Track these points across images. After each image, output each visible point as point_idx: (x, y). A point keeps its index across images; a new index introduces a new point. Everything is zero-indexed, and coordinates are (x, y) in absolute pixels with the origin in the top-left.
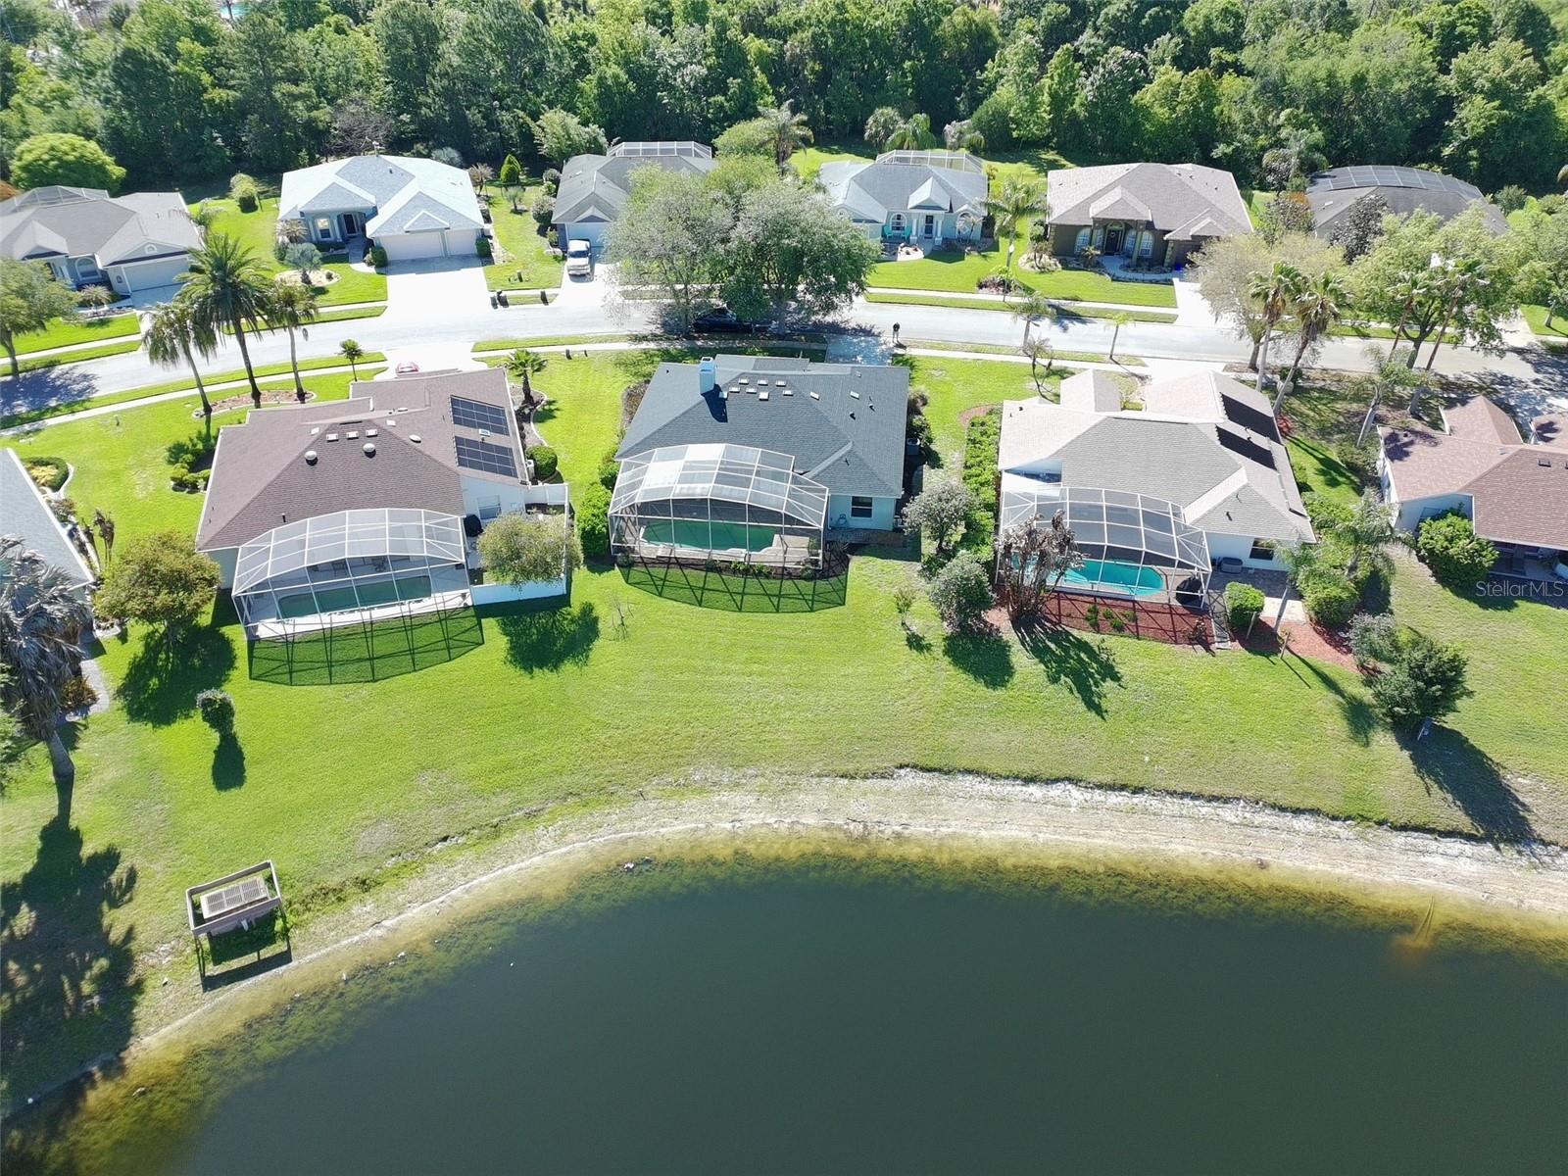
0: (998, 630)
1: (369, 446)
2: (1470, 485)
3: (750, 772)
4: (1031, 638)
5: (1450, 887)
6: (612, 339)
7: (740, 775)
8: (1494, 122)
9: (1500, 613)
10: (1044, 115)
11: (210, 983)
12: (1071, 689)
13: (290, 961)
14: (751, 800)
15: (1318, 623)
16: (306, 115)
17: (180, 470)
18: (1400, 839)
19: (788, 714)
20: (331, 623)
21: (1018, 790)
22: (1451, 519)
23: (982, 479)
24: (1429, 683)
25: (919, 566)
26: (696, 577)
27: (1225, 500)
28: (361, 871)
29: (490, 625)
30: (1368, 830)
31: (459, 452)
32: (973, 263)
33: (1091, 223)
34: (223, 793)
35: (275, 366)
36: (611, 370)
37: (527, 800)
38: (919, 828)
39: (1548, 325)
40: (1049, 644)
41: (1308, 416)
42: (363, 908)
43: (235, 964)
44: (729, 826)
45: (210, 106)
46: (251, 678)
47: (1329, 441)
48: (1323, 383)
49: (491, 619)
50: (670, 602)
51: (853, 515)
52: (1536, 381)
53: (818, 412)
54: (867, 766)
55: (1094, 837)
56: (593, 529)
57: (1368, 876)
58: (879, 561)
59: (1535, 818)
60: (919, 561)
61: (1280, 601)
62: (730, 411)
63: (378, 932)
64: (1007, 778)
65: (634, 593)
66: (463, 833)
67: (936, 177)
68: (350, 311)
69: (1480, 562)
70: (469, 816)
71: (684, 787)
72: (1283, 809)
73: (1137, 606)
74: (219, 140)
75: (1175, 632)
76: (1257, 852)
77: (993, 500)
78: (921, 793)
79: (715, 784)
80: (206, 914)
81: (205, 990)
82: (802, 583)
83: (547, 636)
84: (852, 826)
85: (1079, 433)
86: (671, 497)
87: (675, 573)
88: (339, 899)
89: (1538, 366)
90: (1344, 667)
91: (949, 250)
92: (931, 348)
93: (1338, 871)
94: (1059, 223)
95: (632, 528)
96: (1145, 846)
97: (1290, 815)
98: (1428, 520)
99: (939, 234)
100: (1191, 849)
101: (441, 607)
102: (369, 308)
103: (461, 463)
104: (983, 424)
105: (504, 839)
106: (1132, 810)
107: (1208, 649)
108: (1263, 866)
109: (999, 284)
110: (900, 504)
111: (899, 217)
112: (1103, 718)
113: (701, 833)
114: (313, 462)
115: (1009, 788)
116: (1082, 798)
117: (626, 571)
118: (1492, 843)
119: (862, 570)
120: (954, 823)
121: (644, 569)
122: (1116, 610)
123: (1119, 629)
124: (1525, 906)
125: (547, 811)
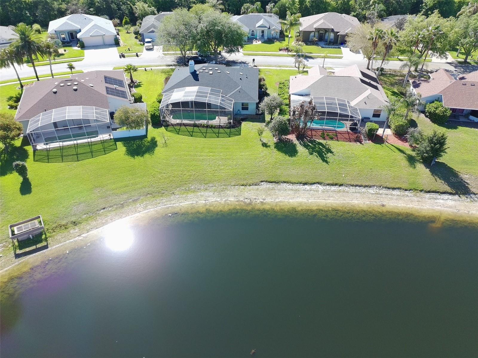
0: (292, 140)
1: (75, 87)
2: (441, 92)
3: (210, 185)
4: (303, 143)
5: (446, 209)
6: (160, 66)
7: (207, 186)
8: (436, 2)
9: (453, 130)
10: (297, 5)
11: (17, 256)
12: (317, 156)
13: (48, 248)
14: (211, 194)
15: (396, 135)
16: (57, 6)
17: (12, 103)
18: (428, 195)
19: (223, 167)
20: (63, 145)
21: (302, 187)
22: (435, 102)
23: (284, 97)
24: (435, 144)
25: (265, 124)
26: (190, 129)
27: (364, 98)
28: (73, 219)
29: (120, 144)
30: (418, 193)
31: (107, 91)
32: (277, 44)
33: (314, 30)
34: (24, 196)
35: (46, 75)
36: (160, 74)
37: (133, 196)
38: (269, 200)
39: (458, 56)
40: (309, 144)
41: (386, 81)
42: (74, 231)
43: (27, 250)
44: (204, 202)
45: (25, 3)
46: (34, 161)
47: (394, 87)
48: (390, 73)
49: (119, 142)
50: (181, 136)
51: (242, 110)
52: (456, 71)
53: (230, 77)
54: (250, 182)
55: (327, 200)
56: (154, 114)
57: (418, 207)
58: (251, 123)
59: (471, 187)
60: (265, 122)
61: (383, 129)
62: (200, 77)
63: (80, 238)
64: (298, 183)
65: (169, 134)
66: (110, 207)
67: (264, 19)
68: (72, 60)
69: (446, 114)
70: (112, 201)
71: (188, 191)
72: (389, 188)
73: (337, 132)
74: (28, 14)
75: (350, 139)
76: (381, 202)
77: (288, 103)
78: (269, 189)
79: (199, 189)
80: (16, 232)
81: (16, 258)
82: (226, 130)
83: (139, 147)
84: (246, 200)
85: (316, 81)
86: (181, 101)
87: (183, 128)
88: (66, 228)
89: (456, 67)
90: (405, 146)
91: (270, 41)
92: (265, 66)
93: (408, 206)
94: (304, 30)
95: (168, 116)
96: (344, 202)
97: (391, 190)
98: (428, 104)
99: (266, 36)
100: (360, 202)
101: (102, 139)
102: (78, 59)
103: (108, 93)
104: (283, 83)
105: (125, 208)
106: (340, 191)
107: (361, 143)
108: (383, 206)
109: (286, 50)
110: (258, 104)
111: (253, 31)
112: (328, 164)
113: (194, 205)
114: (55, 93)
115: (298, 187)
116: (323, 188)
117: (166, 127)
118: (458, 195)
119: (245, 126)
120: (280, 198)
121: (172, 127)
122: (330, 133)
123: (332, 139)
124: (470, 213)
125: (140, 199)
